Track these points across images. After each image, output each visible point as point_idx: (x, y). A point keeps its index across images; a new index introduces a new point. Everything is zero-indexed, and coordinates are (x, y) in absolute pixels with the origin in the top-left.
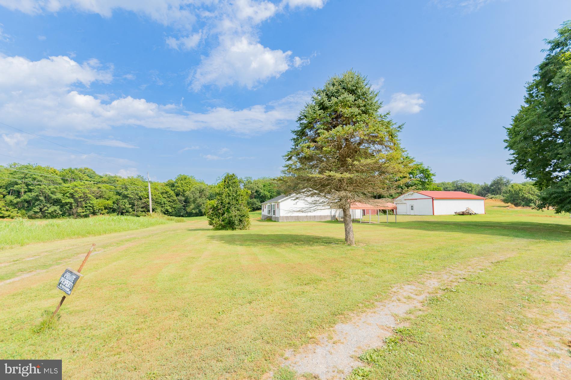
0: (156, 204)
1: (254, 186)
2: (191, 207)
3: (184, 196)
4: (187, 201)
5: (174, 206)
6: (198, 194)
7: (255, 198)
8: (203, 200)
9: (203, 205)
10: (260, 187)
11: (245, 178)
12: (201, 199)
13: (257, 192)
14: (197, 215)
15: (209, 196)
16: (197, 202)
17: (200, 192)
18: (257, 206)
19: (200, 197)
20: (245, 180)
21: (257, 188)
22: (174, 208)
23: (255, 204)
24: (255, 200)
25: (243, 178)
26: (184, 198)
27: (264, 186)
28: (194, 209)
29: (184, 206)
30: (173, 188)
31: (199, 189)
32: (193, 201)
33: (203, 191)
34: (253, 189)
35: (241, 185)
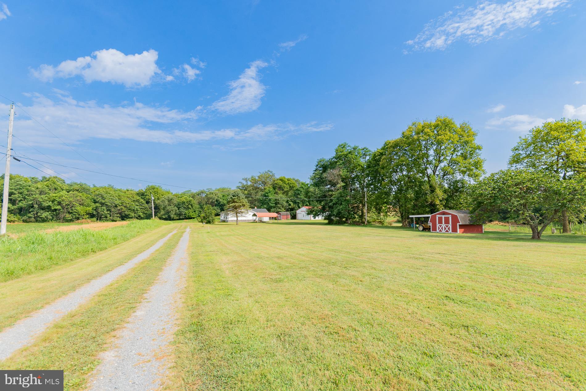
0: (130, 211)
1: (215, 196)
5: (145, 212)
6: (168, 203)
7: (216, 206)
8: (172, 208)
9: (172, 211)
10: (220, 197)
12: (170, 207)
13: (217, 201)
15: (177, 204)
16: (166, 209)
17: (169, 201)
19: (169, 205)
21: (217, 198)
22: (146, 214)
25: (205, 189)
27: (223, 196)
28: (164, 215)
30: (143, 197)
31: (168, 199)
32: (163, 208)
33: (171, 200)
34: (214, 199)
35: (204, 195)
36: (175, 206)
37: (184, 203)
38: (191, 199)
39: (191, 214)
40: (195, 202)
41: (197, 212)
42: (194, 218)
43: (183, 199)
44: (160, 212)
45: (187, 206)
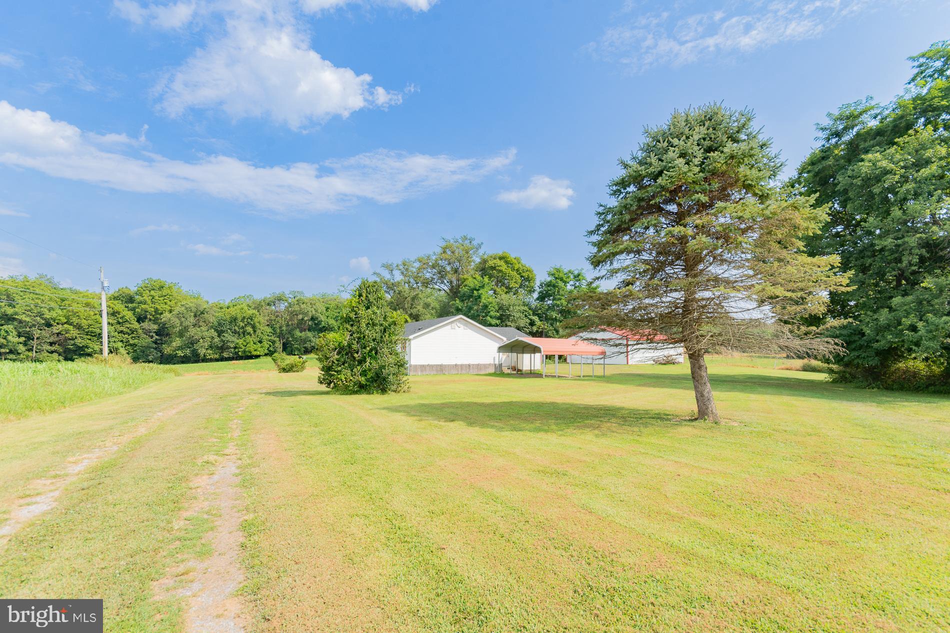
0: (89, 337)
1: (309, 309)
2: (174, 344)
3: (155, 321)
4: (163, 333)
5: (131, 342)
6: (192, 320)
7: (309, 330)
8: (202, 331)
9: (201, 340)
10: (319, 311)
11: (290, 293)
12: (198, 329)
13: (313, 319)
14: (185, 360)
15: (216, 324)
16: (187, 335)
17: (195, 316)
18: (313, 344)
19: (194, 326)
20: (291, 296)
21: (314, 312)
22: (134, 345)
23: (310, 341)
24: (309, 334)
25: (287, 292)
26: (156, 327)
27: (327, 309)
28: (180, 348)
29: (155, 343)
30: (130, 305)
31: (194, 309)
32: (179, 332)
33: (202, 313)
34: (306, 314)
35: (282, 306)
36: (212, 327)
37: (234, 320)
38: (255, 312)
39: (252, 348)
40: (261, 320)
41: (266, 344)
42: (257, 357)
43: (233, 311)
44: (171, 342)
45: (243, 328)
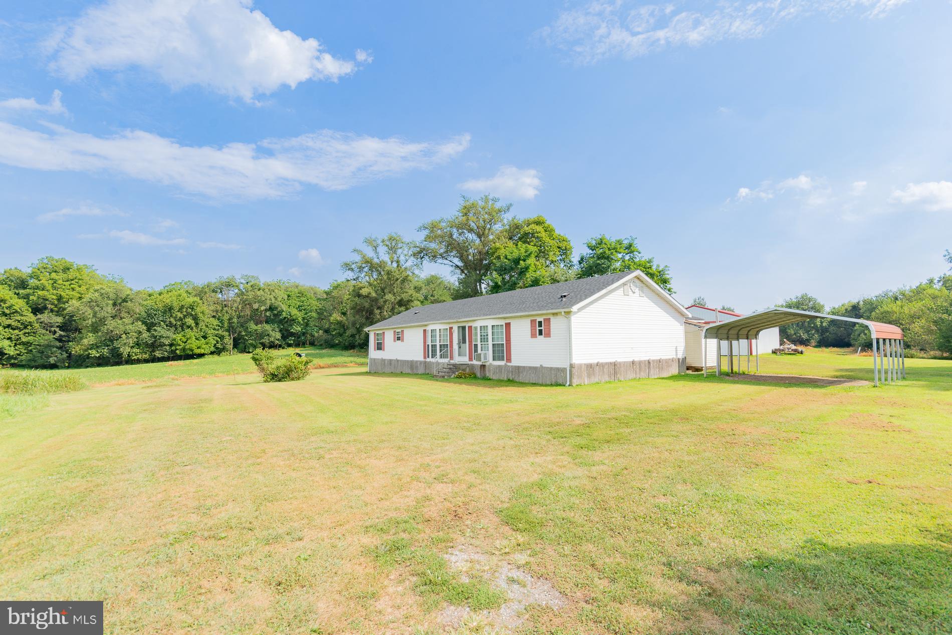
1: (269, 297)
2: (85, 341)
3: (59, 312)
4: (70, 327)
5: (24, 339)
6: (110, 309)
7: (267, 322)
8: (124, 324)
9: (124, 336)
10: (280, 299)
11: (242, 278)
12: (120, 322)
13: (271, 309)
14: (102, 362)
15: (144, 314)
16: (104, 329)
17: (114, 304)
18: (272, 339)
19: (113, 317)
20: (243, 281)
21: (273, 300)
22: (26, 344)
23: (268, 335)
24: (268, 327)
25: (237, 277)
26: (59, 320)
27: (289, 296)
29: (59, 340)
30: (21, 291)
31: (112, 296)
32: (92, 325)
33: (125, 301)
34: (262, 302)
35: (231, 294)
36: (138, 319)
37: (169, 309)
38: (197, 299)
39: (194, 344)
40: (205, 309)
41: (212, 340)
42: (201, 356)
43: (168, 299)
44: (81, 339)
45: (181, 319)
